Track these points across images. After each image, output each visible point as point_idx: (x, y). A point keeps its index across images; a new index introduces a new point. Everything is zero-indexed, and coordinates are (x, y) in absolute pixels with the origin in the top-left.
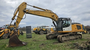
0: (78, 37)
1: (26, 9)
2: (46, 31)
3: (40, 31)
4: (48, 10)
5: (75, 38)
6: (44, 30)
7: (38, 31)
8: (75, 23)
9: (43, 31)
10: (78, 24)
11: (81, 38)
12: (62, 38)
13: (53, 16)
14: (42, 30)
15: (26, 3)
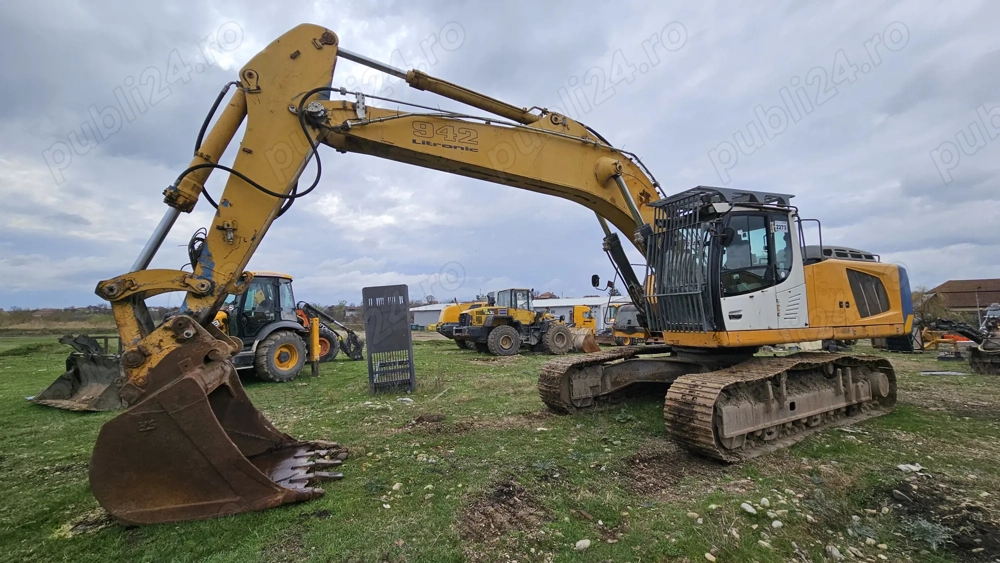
0: (864, 388)
1: (326, 91)
2: (539, 325)
3: (489, 329)
4: (555, 119)
5: (842, 404)
6: (524, 318)
7: (476, 324)
8: (828, 252)
9: (516, 325)
10: (857, 255)
11: (892, 396)
12: (727, 409)
13: (611, 178)
14: (509, 321)
15: (329, 39)
